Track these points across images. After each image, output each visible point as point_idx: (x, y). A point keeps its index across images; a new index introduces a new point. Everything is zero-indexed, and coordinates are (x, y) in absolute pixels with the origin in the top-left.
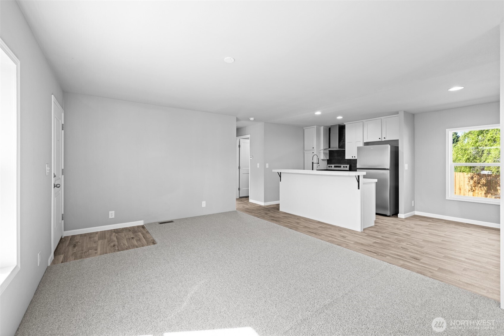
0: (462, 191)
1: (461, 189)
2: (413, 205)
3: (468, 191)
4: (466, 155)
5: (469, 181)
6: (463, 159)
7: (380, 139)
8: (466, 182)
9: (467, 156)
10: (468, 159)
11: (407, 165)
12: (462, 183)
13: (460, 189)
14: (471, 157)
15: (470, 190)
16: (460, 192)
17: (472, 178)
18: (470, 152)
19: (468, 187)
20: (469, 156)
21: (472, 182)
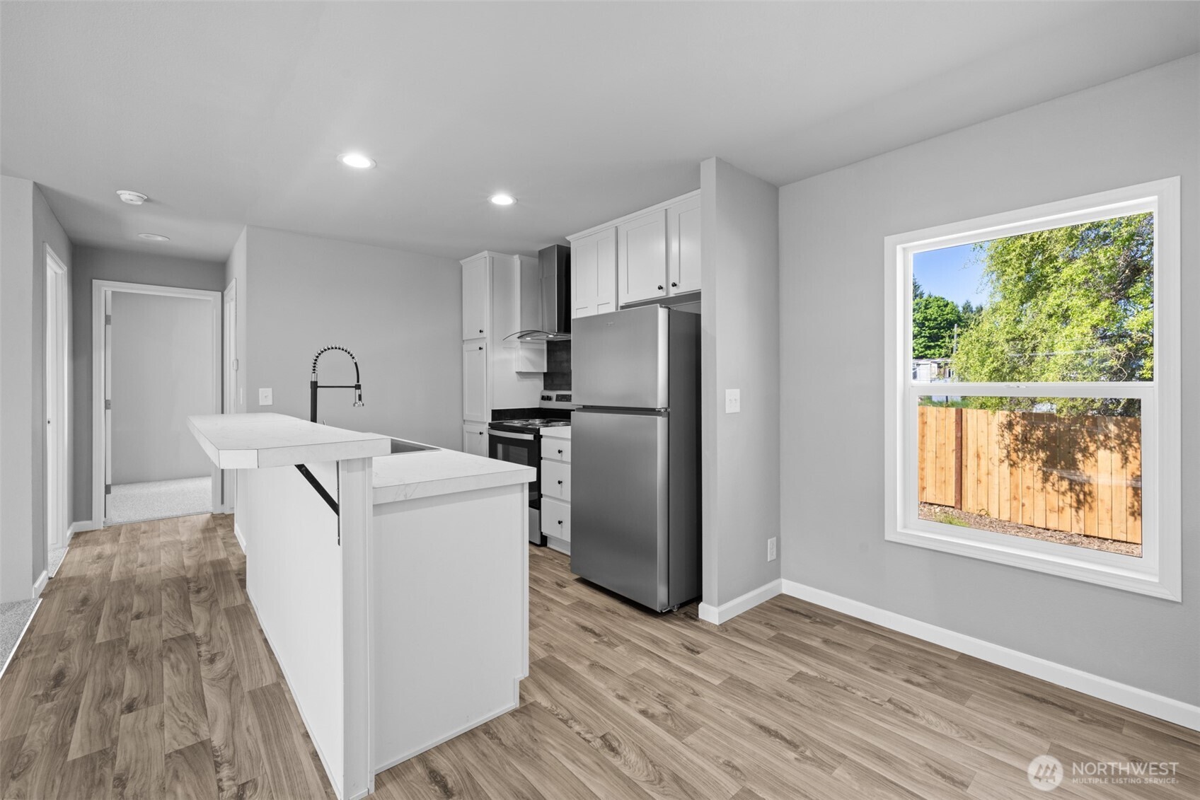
0: (983, 462)
1: (982, 456)
2: (771, 556)
3: (997, 463)
4: (991, 359)
5: (1002, 436)
6: (983, 372)
7: (660, 288)
8: (995, 437)
9: (993, 362)
10: (996, 370)
11: (737, 391)
12: (983, 441)
13: (978, 456)
14: (1003, 364)
15: (1003, 459)
16: (978, 465)
17: (1010, 426)
18: (1002, 352)
19: (997, 451)
20: (999, 363)
21: (1008, 438)
